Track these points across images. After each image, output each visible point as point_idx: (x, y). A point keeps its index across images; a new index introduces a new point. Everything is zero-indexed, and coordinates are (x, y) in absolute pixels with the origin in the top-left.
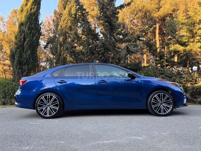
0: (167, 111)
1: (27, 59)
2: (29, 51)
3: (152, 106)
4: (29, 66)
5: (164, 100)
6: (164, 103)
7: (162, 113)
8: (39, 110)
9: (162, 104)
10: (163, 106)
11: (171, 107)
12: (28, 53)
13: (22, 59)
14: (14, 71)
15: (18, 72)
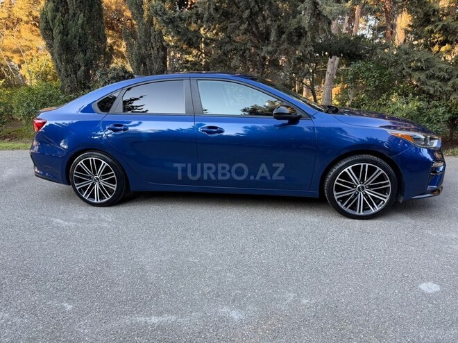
0: (373, 207)
1: (80, 38)
2: (82, 15)
3: (335, 193)
4: (88, 55)
5: (369, 181)
6: (370, 187)
7: (360, 212)
8: (78, 188)
9: (363, 189)
10: (366, 195)
11: (386, 201)
12: (80, 22)
13: (69, 37)
14: (57, 66)
15: (66, 70)
